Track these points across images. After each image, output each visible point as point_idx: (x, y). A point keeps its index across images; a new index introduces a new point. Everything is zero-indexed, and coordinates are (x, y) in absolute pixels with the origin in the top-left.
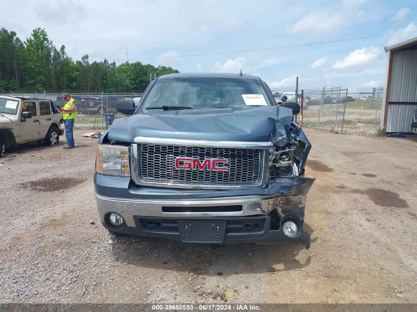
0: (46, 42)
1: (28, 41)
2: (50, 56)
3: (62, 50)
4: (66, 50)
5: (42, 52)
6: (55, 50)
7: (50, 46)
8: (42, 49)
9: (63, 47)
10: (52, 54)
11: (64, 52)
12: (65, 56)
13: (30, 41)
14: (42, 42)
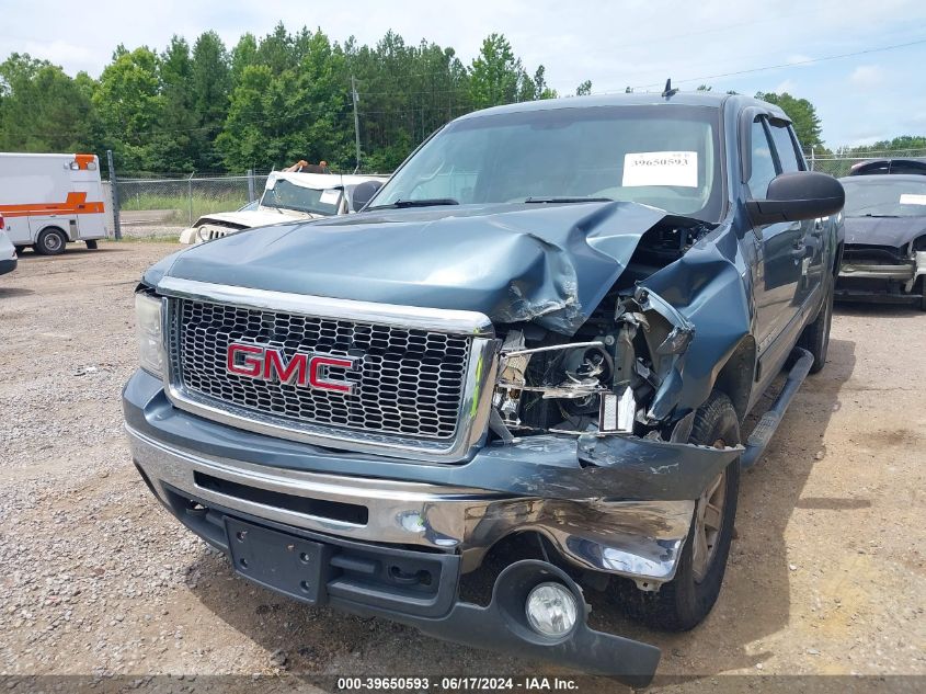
0: (508, 62)
1: (474, 63)
2: (515, 91)
3: (538, 75)
4: (545, 76)
5: (500, 82)
6: (526, 76)
7: (516, 70)
8: (500, 76)
9: (541, 70)
10: (520, 86)
11: (542, 80)
12: (544, 89)
13: (478, 64)
14: (501, 64)
